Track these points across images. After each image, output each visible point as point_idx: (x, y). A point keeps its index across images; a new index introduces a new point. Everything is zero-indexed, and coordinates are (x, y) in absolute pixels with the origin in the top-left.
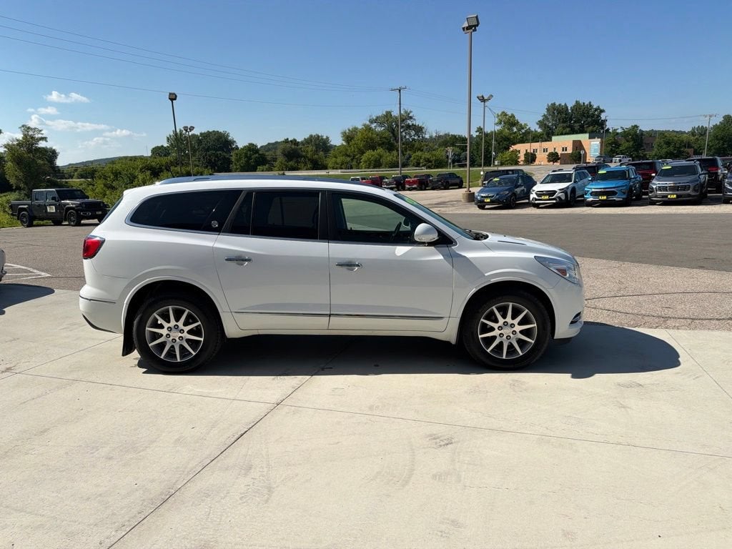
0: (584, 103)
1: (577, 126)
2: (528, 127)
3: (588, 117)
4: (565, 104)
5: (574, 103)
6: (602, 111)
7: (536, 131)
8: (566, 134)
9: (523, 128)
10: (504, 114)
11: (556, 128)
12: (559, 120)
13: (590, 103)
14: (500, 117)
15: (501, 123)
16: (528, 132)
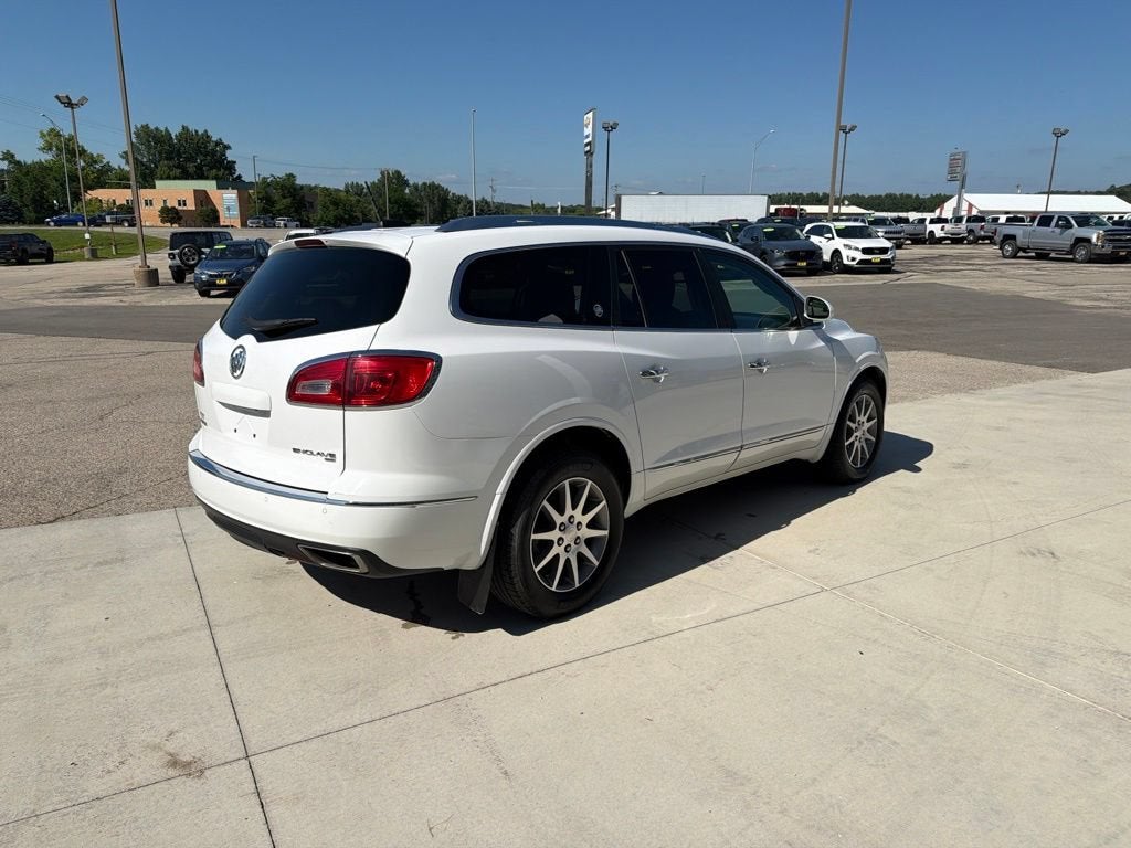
0: (196, 132)
1: (191, 168)
2: (105, 161)
3: (207, 154)
4: (166, 129)
5: (180, 129)
6: (227, 147)
7: (122, 170)
8: (175, 178)
9: (96, 162)
10: (55, 133)
11: (156, 166)
12: (160, 153)
13: (206, 131)
14: (48, 138)
15: (50, 149)
16: (107, 169)
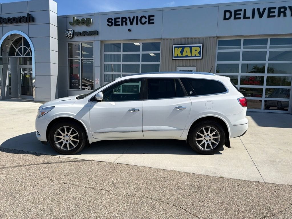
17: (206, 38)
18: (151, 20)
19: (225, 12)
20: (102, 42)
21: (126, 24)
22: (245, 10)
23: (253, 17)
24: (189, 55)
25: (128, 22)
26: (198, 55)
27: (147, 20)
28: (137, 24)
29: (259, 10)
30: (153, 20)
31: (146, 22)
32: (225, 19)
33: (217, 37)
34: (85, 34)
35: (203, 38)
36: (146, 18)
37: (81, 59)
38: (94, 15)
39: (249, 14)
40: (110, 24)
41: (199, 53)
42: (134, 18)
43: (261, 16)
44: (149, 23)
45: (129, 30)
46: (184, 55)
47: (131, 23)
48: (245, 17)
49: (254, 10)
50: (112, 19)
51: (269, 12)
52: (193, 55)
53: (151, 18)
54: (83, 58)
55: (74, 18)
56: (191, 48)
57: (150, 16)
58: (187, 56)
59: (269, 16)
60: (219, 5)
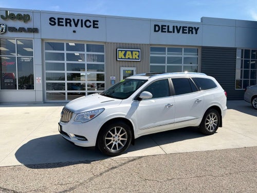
17: (143, 44)
18: (95, 24)
19: (155, 26)
20: (42, 40)
21: (71, 26)
22: (168, 26)
23: (174, 32)
24: (131, 58)
25: (72, 23)
26: (137, 58)
27: (92, 24)
28: (82, 26)
29: (177, 27)
30: (97, 24)
31: (90, 26)
32: (155, 31)
33: (151, 45)
34: (22, 30)
35: (140, 44)
36: (90, 22)
37: (16, 56)
38: (33, 12)
39: (171, 29)
40: (53, 23)
41: (139, 56)
42: (78, 20)
43: (178, 32)
44: (94, 27)
45: (74, 32)
46: (127, 57)
47: (76, 25)
48: (168, 32)
49: (174, 27)
50: (55, 19)
51: (183, 30)
52: (134, 58)
53: (96, 23)
54: (19, 56)
55: (7, 12)
56: (132, 52)
57: (94, 21)
58: (129, 58)
59: (183, 32)
60: (151, 20)
